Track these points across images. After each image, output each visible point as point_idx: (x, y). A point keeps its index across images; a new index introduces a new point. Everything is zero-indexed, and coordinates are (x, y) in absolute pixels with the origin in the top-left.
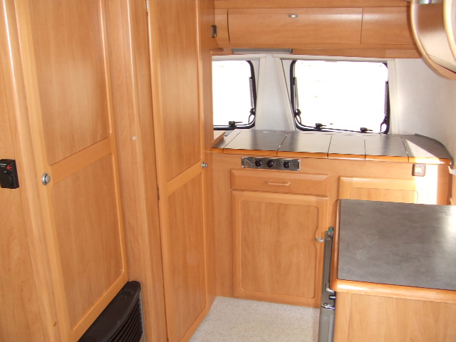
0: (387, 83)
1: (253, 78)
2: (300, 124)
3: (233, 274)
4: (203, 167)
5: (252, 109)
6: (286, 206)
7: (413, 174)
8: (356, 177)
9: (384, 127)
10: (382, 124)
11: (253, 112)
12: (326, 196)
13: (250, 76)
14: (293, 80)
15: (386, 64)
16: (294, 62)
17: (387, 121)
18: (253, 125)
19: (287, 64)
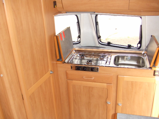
0: (141, 26)
1: (78, 22)
2: (101, 41)
3: (70, 114)
4: (51, 73)
5: (79, 36)
6: (92, 88)
7: (154, 75)
8: (126, 76)
9: (139, 45)
10: (138, 44)
11: (79, 37)
12: (111, 84)
13: (77, 21)
14: (97, 23)
15: (141, 18)
16: (97, 15)
17: (140, 42)
18: (80, 42)
19: (94, 16)
